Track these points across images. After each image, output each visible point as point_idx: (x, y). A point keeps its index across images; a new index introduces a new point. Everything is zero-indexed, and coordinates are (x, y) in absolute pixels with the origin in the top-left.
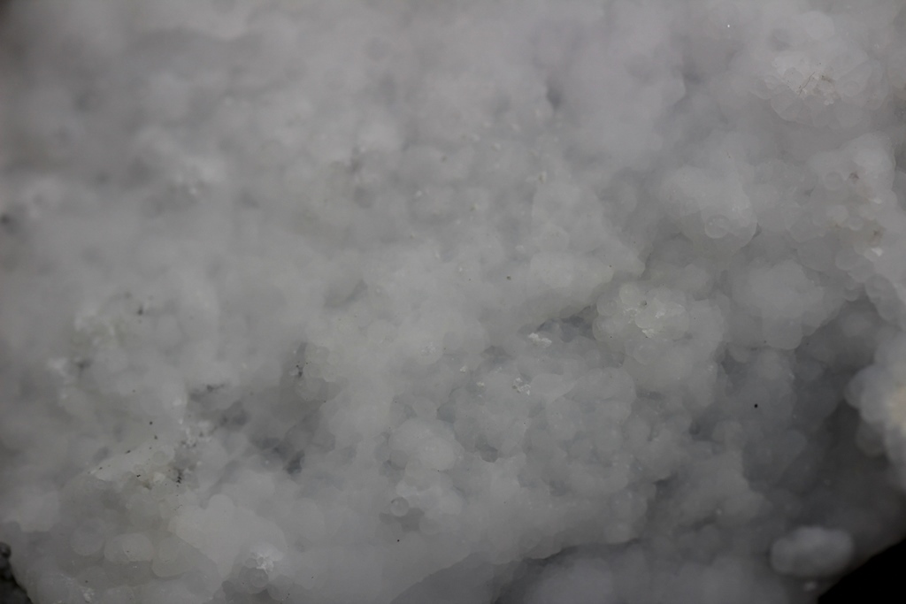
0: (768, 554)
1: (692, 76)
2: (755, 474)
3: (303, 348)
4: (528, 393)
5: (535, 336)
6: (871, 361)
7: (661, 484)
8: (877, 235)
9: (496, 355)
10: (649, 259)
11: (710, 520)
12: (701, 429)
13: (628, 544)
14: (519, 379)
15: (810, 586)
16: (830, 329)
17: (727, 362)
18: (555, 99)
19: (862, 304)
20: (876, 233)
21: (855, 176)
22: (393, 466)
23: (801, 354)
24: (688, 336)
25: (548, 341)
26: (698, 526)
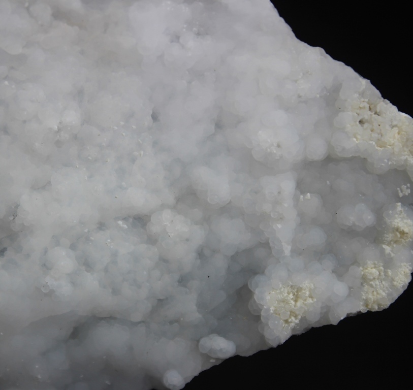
0: (198, 341)
1: (219, 126)
2: (201, 306)
3: (17, 206)
4: (112, 247)
5: (120, 222)
6: (263, 273)
7: (160, 300)
8: (281, 219)
9: (101, 226)
10: (178, 200)
11: (177, 321)
12: (183, 281)
13: (139, 323)
14: (109, 241)
15: (212, 361)
16: (249, 251)
17: (200, 254)
18: (155, 117)
19: (266, 245)
20: (281, 218)
21: (279, 193)
22: (46, 267)
23: (234, 258)
24: (187, 240)
25: (125, 226)
26: (171, 323)
